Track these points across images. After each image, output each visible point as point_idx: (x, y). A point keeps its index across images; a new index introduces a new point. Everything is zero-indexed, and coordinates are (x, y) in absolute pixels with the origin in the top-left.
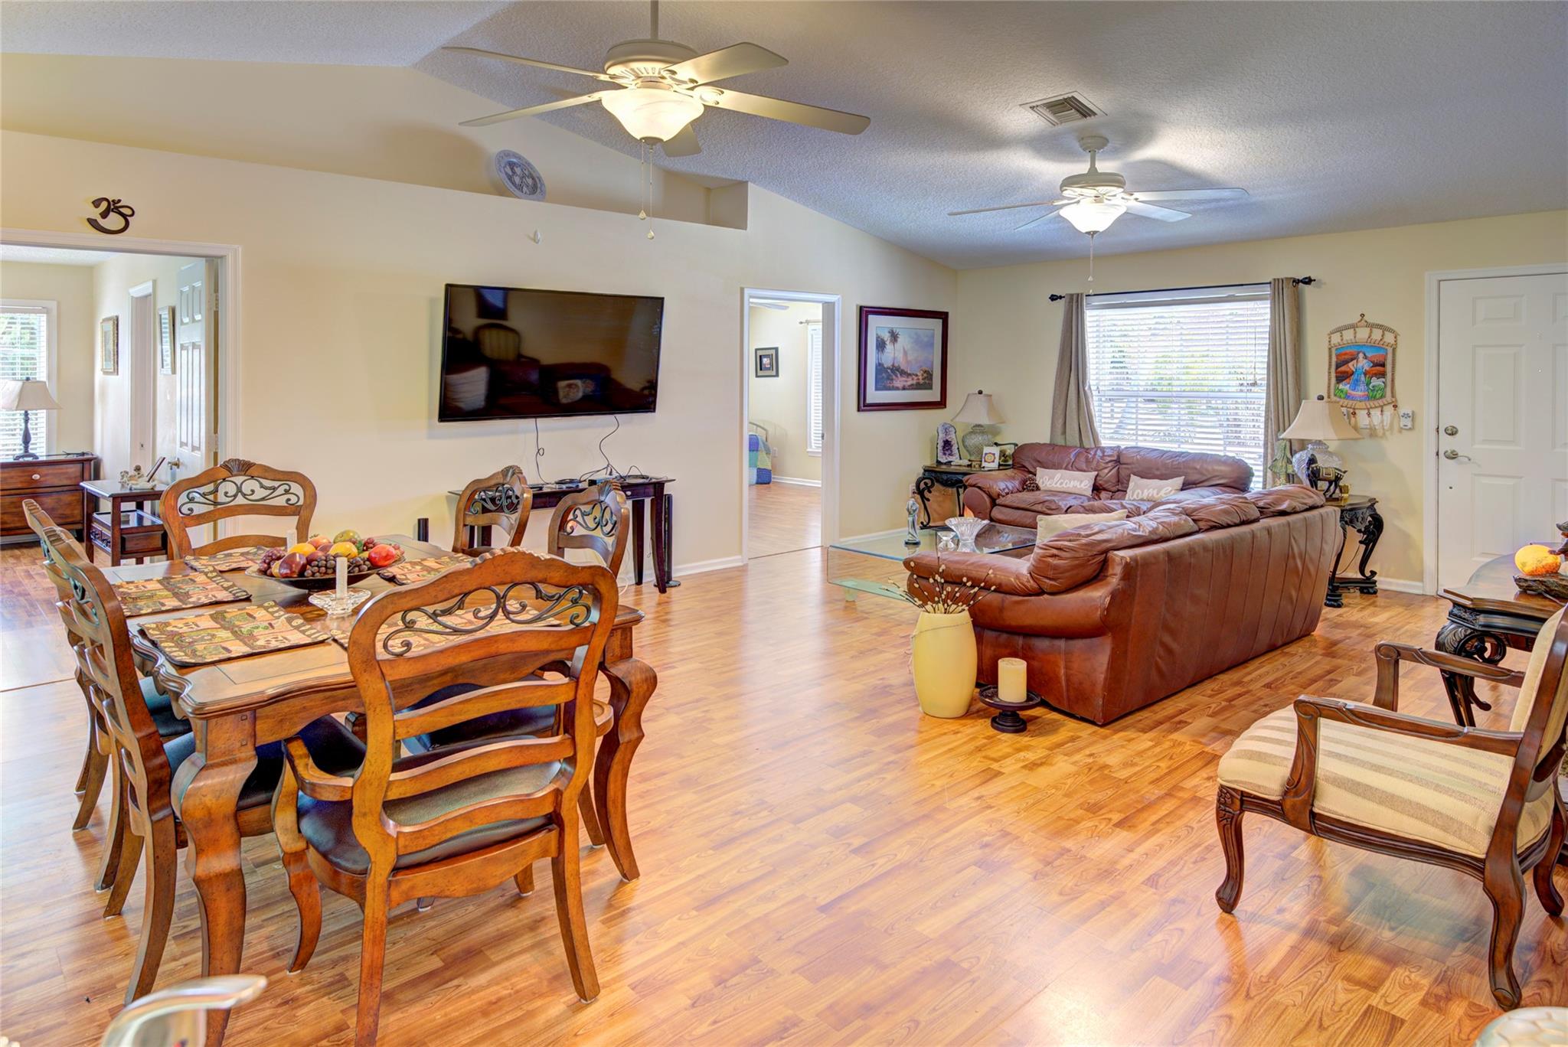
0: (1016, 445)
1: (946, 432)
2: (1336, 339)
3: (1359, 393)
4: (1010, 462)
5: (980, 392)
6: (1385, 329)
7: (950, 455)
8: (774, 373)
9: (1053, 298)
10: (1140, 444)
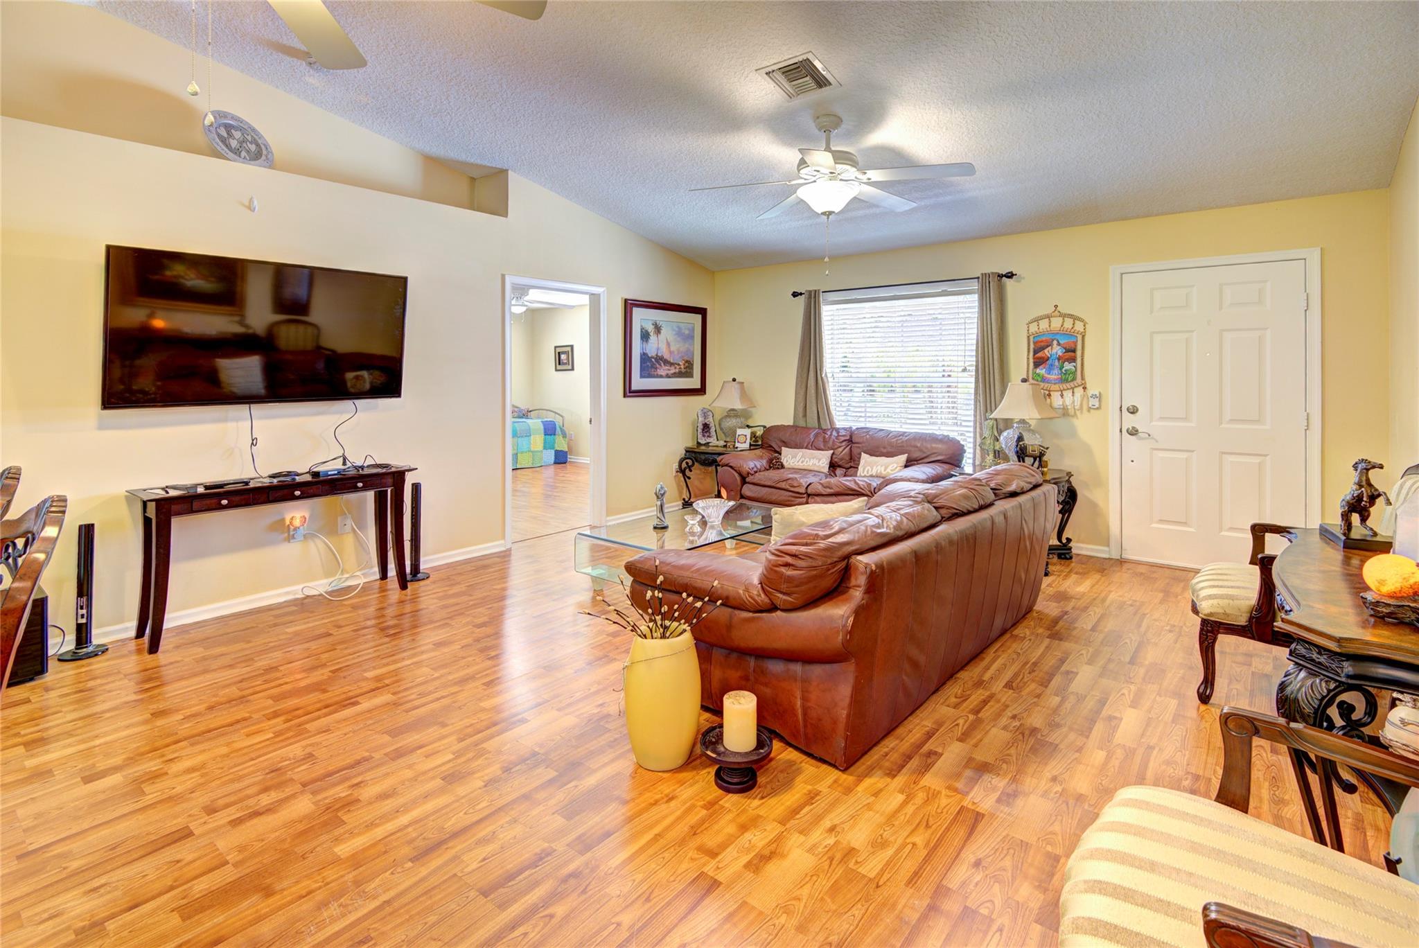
0: (765, 427)
1: (705, 416)
2: (1034, 328)
3: (1053, 377)
4: (760, 443)
5: (734, 380)
6: (1075, 318)
7: (709, 436)
8: (570, 367)
9: (795, 295)
10: (869, 425)
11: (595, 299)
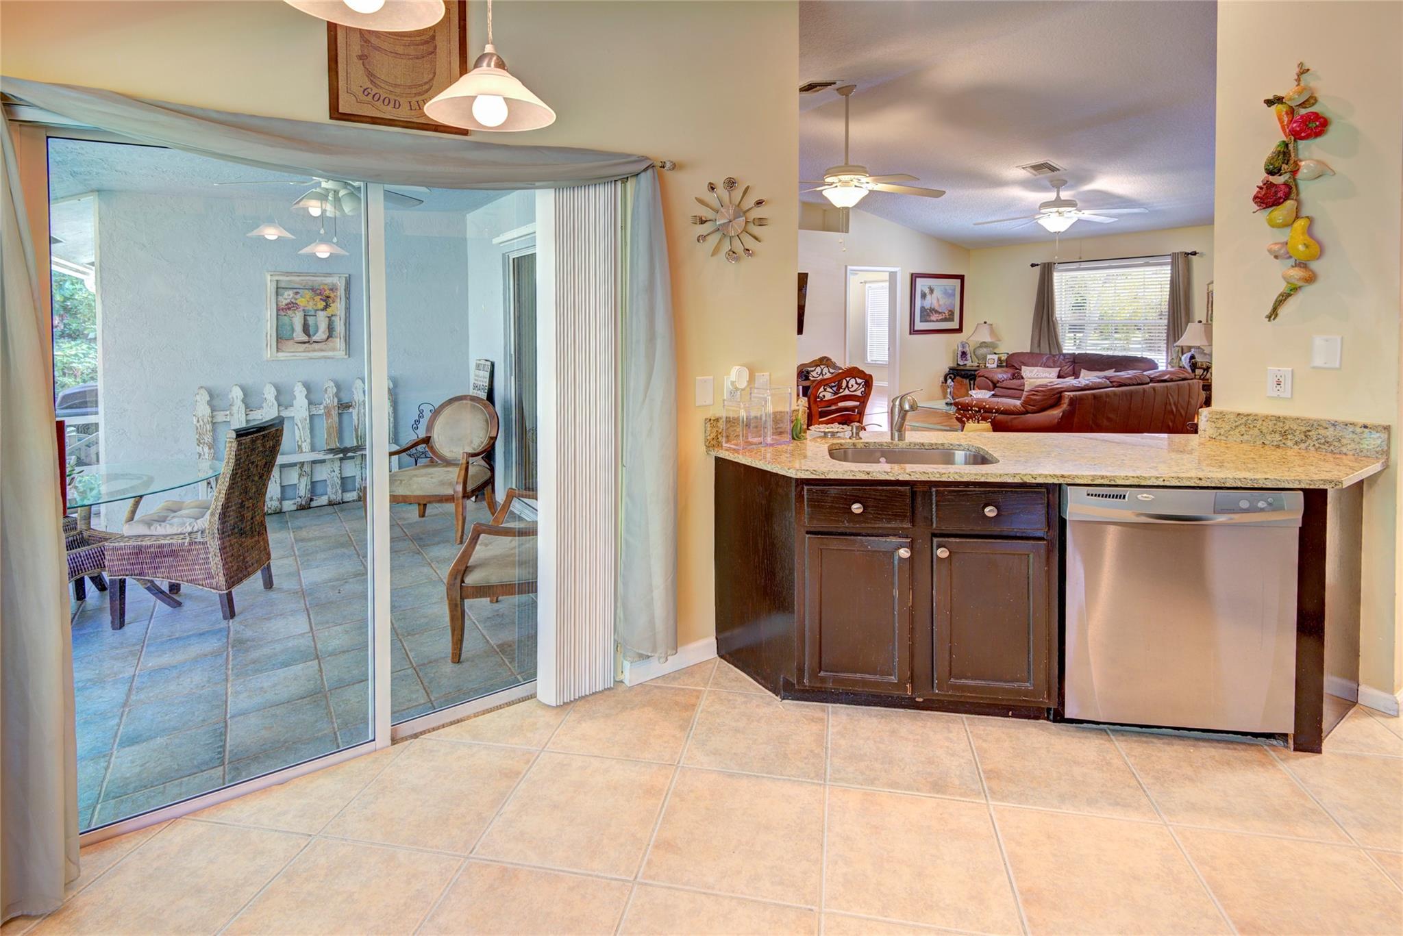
0: (1008, 354)
1: (963, 346)
4: (1004, 364)
5: (985, 323)
7: (966, 360)
9: (1033, 265)
10: (1088, 352)
11: (893, 276)
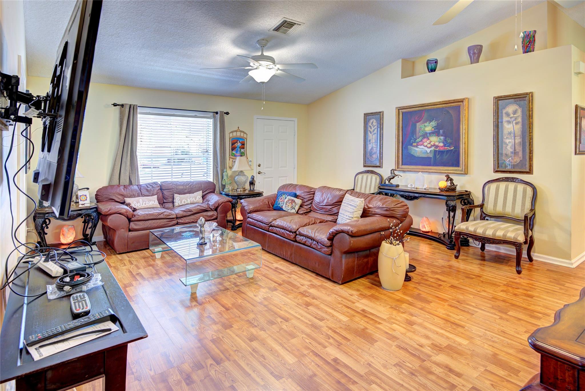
2: (231, 135)
3: (238, 154)
6: (244, 133)
